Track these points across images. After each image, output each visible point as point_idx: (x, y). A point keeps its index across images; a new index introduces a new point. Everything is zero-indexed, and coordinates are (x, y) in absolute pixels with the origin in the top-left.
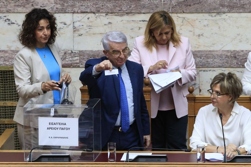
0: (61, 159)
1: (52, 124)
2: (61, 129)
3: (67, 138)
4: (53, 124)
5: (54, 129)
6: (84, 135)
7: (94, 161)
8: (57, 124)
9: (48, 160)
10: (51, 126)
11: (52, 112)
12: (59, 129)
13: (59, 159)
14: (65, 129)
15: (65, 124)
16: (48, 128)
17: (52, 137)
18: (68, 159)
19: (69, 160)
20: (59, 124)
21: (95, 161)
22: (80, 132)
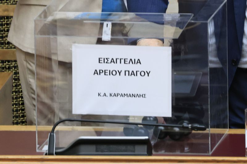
0: (130, 147)
1: (106, 61)
2: (127, 73)
3: (143, 96)
4: (110, 61)
5: (111, 73)
6: (186, 90)
7: (210, 153)
8: (118, 61)
9: (97, 151)
10: (104, 66)
11: (105, 31)
12: (123, 73)
13: (123, 147)
14: (139, 73)
15: (139, 62)
16: (96, 72)
17: (105, 95)
18: (145, 147)
19: (147, 152)
20: (123, 61)
21: (213, 155)
22: (175, 82)
